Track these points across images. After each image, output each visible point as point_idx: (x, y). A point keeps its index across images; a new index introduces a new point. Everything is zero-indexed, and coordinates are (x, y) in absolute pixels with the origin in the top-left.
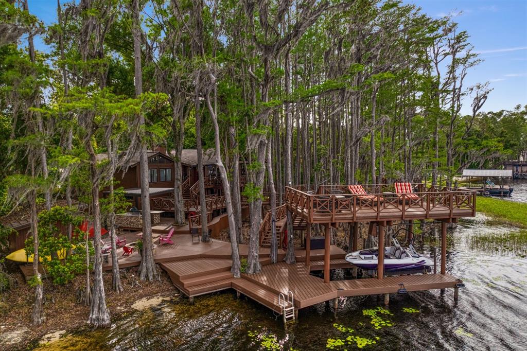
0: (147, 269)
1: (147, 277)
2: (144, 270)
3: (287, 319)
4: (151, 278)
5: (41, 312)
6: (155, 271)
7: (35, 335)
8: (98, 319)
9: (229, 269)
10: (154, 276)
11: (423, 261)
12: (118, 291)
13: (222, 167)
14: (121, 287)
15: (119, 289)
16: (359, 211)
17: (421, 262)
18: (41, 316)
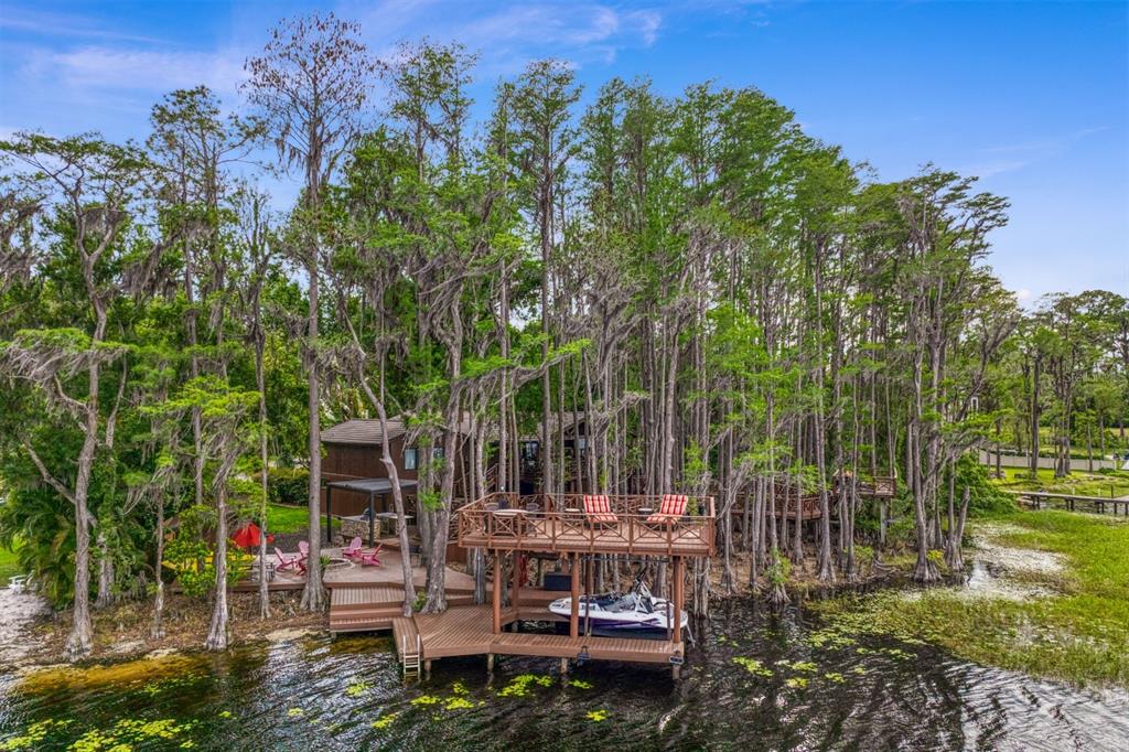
0: (310, 594)
1: (308, 604)
2: (307, 595)
3: (408, 670)
4: (313, 606)
5: (160, 625)
6: (320, 598)
7: (146, 647)
8: (213, 642)
9: (401, 604)
10: (317, 605)
11: (655, 619)
12: (263, 617)
13: (390, 465)
14: (267, 612)
15: (265, 614)
16: (562, 537)
17: (650, 621)
18: (159, 630)
